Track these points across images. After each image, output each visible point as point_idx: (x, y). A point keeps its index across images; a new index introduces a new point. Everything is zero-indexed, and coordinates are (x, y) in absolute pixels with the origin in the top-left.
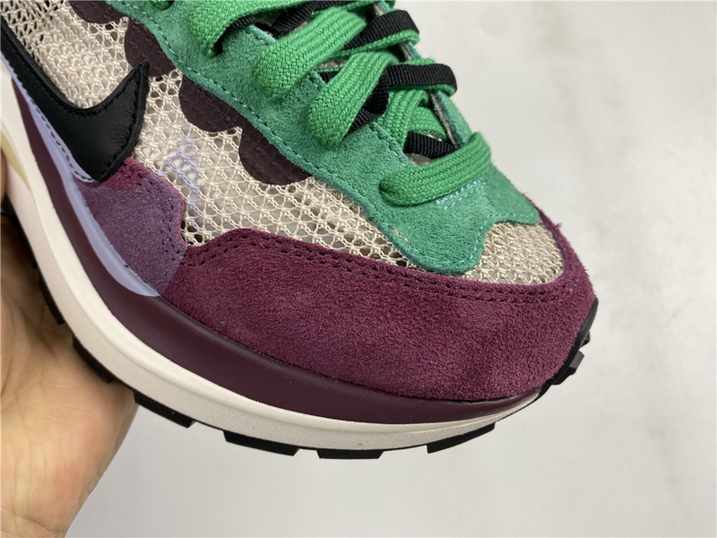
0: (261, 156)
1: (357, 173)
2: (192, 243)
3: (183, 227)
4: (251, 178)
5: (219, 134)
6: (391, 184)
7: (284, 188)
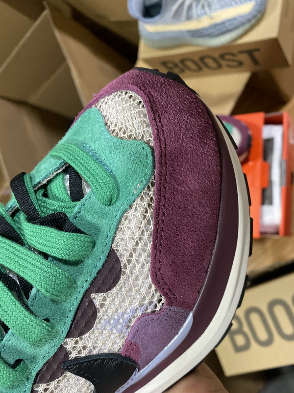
0: (105, 279)
1: (104, 221)
2: (163, 304)
3: (155, 311)
4: (120, 282)
5: (97, 307)
6: (107, 199)
7: (122, 261)
